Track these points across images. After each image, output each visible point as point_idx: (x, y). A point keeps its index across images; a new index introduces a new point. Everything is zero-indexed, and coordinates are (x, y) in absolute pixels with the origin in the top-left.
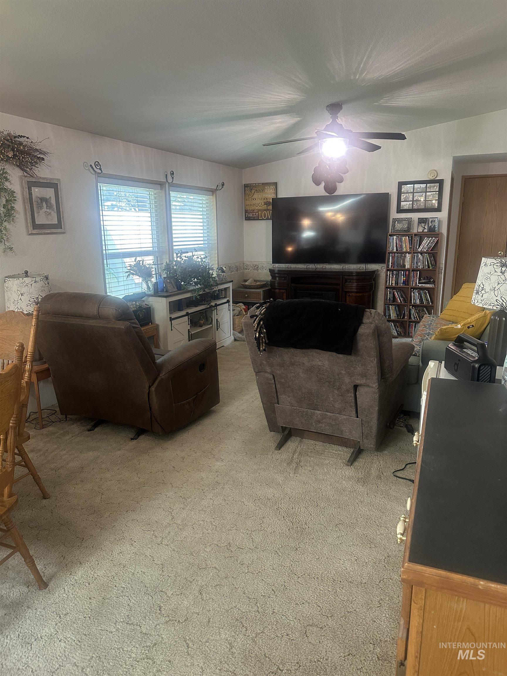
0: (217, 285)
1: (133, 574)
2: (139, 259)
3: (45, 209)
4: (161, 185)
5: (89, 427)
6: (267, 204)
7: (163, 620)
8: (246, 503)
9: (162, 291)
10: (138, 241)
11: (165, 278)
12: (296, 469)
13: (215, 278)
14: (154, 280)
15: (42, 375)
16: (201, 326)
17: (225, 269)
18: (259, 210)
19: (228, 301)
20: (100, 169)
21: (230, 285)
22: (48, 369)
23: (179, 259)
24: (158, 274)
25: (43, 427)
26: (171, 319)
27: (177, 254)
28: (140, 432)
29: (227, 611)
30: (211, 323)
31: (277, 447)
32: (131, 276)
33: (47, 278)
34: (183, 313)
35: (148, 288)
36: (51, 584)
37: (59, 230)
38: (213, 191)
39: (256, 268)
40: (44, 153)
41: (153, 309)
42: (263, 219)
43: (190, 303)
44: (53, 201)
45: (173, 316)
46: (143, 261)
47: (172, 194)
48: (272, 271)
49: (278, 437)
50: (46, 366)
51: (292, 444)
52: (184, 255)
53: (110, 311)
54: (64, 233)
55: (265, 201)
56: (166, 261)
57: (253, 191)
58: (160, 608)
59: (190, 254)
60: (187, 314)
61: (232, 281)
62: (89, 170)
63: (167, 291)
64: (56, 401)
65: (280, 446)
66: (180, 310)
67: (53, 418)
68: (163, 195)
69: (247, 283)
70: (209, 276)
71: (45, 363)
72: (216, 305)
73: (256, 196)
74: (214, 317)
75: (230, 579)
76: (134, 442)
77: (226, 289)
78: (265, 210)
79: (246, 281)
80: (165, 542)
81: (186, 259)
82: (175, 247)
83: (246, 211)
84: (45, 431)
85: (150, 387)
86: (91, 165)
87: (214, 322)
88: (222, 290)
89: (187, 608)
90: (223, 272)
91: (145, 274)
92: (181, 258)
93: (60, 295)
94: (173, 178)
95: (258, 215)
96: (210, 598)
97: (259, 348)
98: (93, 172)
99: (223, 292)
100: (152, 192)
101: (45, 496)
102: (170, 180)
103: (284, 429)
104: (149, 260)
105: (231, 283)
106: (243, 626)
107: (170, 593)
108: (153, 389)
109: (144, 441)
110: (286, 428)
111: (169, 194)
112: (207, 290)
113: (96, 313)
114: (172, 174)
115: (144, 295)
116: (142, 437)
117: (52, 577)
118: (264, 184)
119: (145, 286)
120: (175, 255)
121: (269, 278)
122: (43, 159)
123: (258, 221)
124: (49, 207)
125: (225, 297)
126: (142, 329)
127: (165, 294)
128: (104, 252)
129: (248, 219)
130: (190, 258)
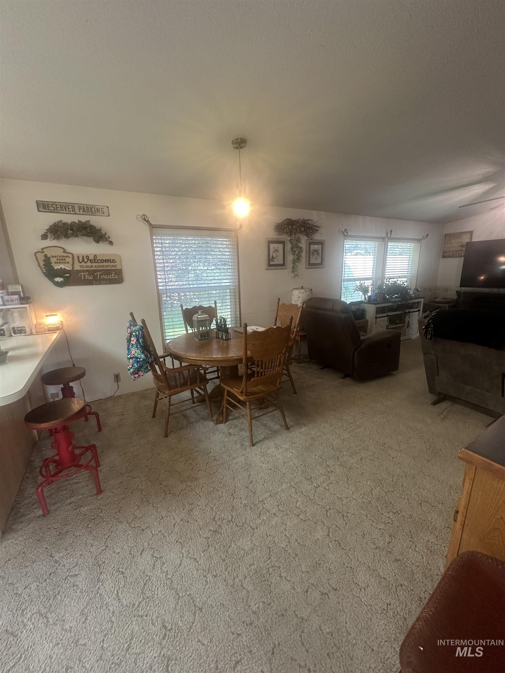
0: (411, 299)
1: (328, 438)
2: (362, 282)
3: (315, 256)
4: (383, 239)
5: (321, 368)
6: (462, 246)
7: (338, 463)
8: (401, 427)
9: (374, 301)
10: (364, 272)
11: (376, 293)
12: (443, 419)
13: (410, 295)
14: (369, 294)
15: (303, 338)
16: (396, 324)
17: (419, 289)
18: (454, 251)
19: (419, 311)
20: (347, 233)
21: (422, 300)
22: (305, 336)
23: (387, 283)
24: (373, 291)
25: (300, 363)
26: (376, 318)
27: (387, 279)
28: (346, 376)
29: (374, 474)
30: (404, 323)
31: (432, 403)
32: (356, 291)
33: (311, 290)
34: (385, 315)
35: (365, 298)
36: (291, 429)
37: (321, 266)
38: (419, 240)
39: (446, 290)
40: (319, 227)
41: (366, 312)
42: (457, 257)
43: (391, 309)
44: (320, 251)
45: (378, 316)
46: (364, 283)
47: (389, 244)
48: (458, 293)
49: (434, 398)
50: (305, 334)
51: (444, 405)
52: (391, 280)
53: (338, 308)
54: (323, 268)
55: (460, 244)
56: (379, 283)
57: (451, 238)
58: (338, 458)
59: (395, 280)
60: (388, 316)
61: (424, 298)
62: (341, 234)
63: (376, 301)
64: (307, 353)
65: (435, 403)
66: (383, 313)
67: (305, 360)
68: (384, 244)
69: (436, 300)
70: (407, 293)
71: (304, 332)
72: (409, 312)
73: (453, 241)
74: (407, 319)
75: (380, 460)
76: (342, 380)
77: (418, 302)
78: (460, 251)
79: (436, 298)
80: (348, 430)
81: (392, 282)
82: (386, 276)
83: (444, 252)
84: (300, 365)
85: (354, 351)
86: (342, 231)
87: (406, 323)
88: (415, 303)
89: (352, 464)
90: (418, 291)
91: (365, 290)
92: (389, 282)
93: (315, 298)
94: (391, 234)
95: (453, 254)
96: (366, 464)
97: (426, 337)
98: (342, 234)
99: (416, 305)
100: (377, 243)
101: (295, 393)
102: (389, 235)
103: (440, 394)
104: (368, 283)
105: (423, 299)
106: (381, 484)
107: (345, 454)
108: (356, 353)
109: (348, 381)
110: (442, 394)
111: (388, 244)
112: (404, 302)
113: (331, 308)
114: (391, 231)
115: (361, 302)
116: (347, 378)
117: (292, 426)
118: (461, 233)
119: (363, 297)
120: (385, 280)
121: (455, 297)
122: (318, 230)
123: (453, 258)
124: (318, 254)
125: (417, 308)
126: (356, 321)
127: (375, 303)
128: (343, 278)
129: (444, 257)
130: (395, 282)
